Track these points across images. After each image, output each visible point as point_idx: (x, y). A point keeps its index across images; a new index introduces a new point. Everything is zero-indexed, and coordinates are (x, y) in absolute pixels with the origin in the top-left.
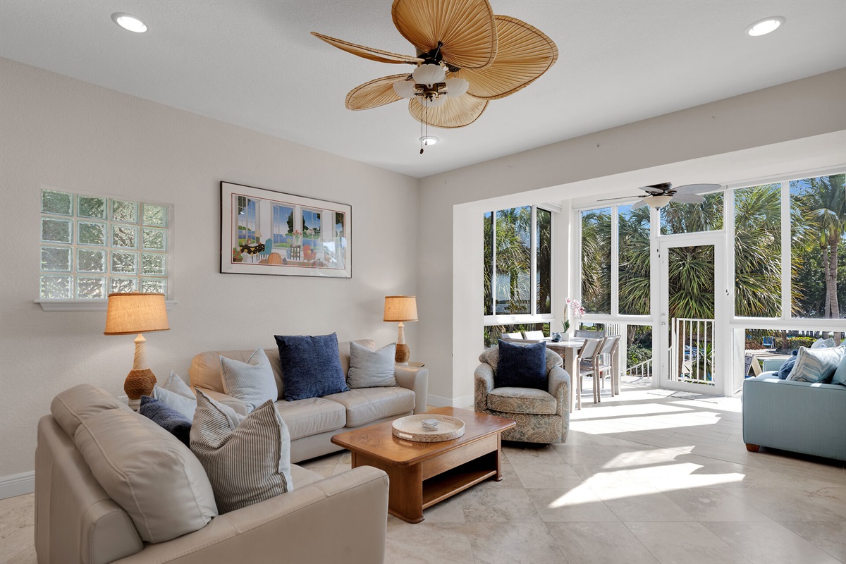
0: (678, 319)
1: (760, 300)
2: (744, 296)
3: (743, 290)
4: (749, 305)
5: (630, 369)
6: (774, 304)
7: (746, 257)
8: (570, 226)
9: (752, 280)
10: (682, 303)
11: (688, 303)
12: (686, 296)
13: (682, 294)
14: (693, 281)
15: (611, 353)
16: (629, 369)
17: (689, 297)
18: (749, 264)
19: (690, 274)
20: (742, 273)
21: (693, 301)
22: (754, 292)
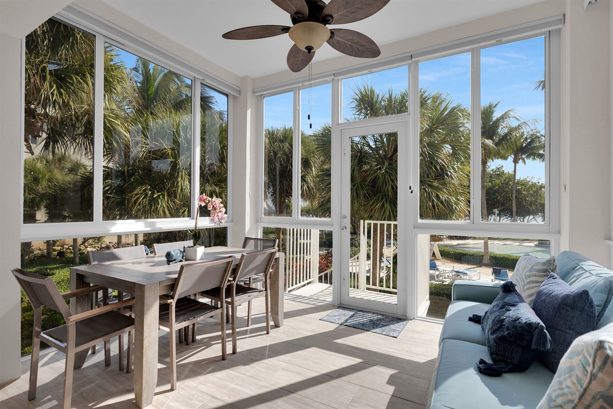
0: (367, 222)
1: (442, 202)
2: (430, 198)
3: (429, 193)
4: (433, 206)
5: (323, 274)
6: (453, 206)
7: (432, 163)
8: (249, 112)
9: (436, 184)
10: (379, 205)
11: (383, 206)
12: (382, 198)
13: (379, 196)
14: (388, 184)
15: (265, 272)
16: (321, 275)
17: (385, 199)
18: (434, 169)
19: (385, 177)
20: (428, 177)
21: (388, 204)
22: (437, 194)
